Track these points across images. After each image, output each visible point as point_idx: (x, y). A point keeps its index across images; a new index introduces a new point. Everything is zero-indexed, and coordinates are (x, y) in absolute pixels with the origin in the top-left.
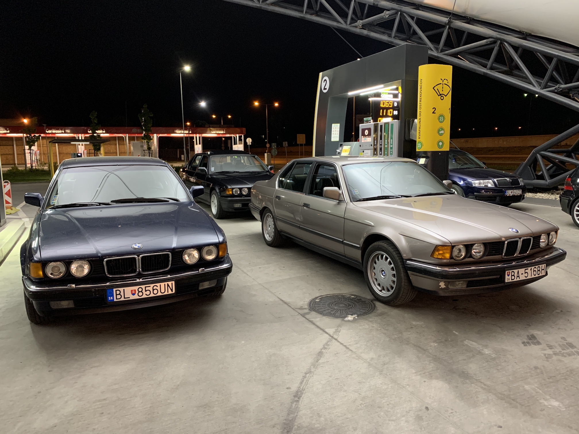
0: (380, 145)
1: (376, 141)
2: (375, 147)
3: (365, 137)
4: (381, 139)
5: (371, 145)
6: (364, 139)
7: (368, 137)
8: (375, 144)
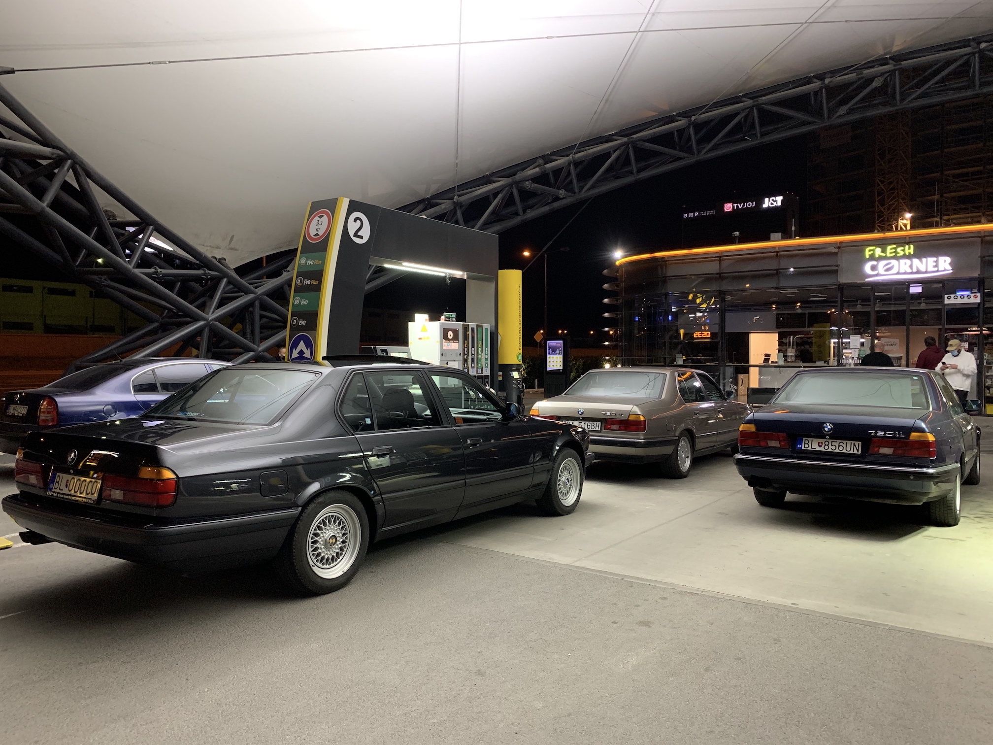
0: (472, 354)
1: (466, 349)
2: (465, 357)
3: (448, 341)
4: (473, 346)
5: (460, 354)
6: (446, 344)
7: (453, 341)
8: (466, 353)
